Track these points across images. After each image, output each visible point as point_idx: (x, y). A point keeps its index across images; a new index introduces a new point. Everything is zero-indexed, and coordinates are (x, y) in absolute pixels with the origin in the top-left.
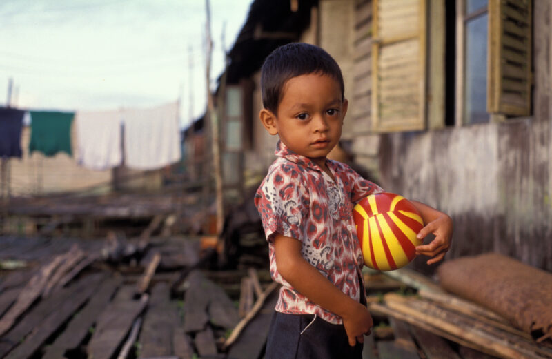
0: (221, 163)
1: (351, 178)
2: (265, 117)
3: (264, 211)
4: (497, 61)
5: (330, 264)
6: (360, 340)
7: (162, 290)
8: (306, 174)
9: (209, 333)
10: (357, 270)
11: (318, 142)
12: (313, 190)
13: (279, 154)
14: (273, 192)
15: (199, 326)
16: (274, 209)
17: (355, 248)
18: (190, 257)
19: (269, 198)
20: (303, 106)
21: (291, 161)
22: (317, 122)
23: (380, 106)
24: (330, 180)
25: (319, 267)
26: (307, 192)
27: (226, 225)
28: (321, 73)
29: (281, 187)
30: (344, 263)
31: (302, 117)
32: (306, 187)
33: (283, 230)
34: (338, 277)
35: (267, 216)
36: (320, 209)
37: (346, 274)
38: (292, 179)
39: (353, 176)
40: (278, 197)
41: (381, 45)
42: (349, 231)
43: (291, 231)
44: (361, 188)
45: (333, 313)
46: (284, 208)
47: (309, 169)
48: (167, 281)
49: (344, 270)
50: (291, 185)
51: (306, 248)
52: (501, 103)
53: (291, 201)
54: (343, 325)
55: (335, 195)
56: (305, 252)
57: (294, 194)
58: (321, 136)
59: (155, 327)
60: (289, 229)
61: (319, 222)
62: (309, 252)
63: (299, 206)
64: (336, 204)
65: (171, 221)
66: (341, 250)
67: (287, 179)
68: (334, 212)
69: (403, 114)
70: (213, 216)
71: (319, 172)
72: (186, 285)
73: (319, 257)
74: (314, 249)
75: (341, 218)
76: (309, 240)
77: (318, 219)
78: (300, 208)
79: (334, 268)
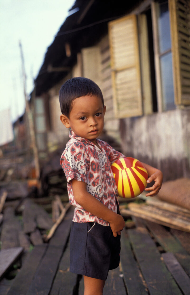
0: (36, 139)
1: (109, 149)
2: (63, 119)
3: (66, 167)
4: (179, 77)
5: (102, 194)
6: (119, 233)
7: (9, 211)
8: (87, 147)
9: (38, 233)
10: (115, 197)
11: (92, 131)
12: (91, 156)
13: (72, 137)
14: (71, 157)
15: (32, 229)
16: (71, 167)
17: (113, 185)
18: (23, 192)
19: (68, 160)
20: (83, 113)
21: (78, 140)
22: (91, 121)
23: (118, 104)
24: (99, 150)
25: (95, 196)
26: (88, 156)
27: (41, 173)
28: (91, 95)
29: (75, 154)
30: (109, 194)
31: (83, 118)
32: (87, 154)
33: (77, 177)
34: (105, 201)
35: (68, 170)
36: (96, 165)
37: (110, 200)
38: (80, 150)
39: (109, 148)
40: (74, 160)
41: (116, 72)
42: (110, 177)
43: (81, 178)
44: (114, 154)
45: (104, 220)
46: (77, 166)
47: (88, 144)
48: (12, 206)
49: (109, 197)
50: (80, 153)
51: (88, 186)
52: (182, 99)
53: (80, 162)
54: (110, 226)
55: (102, 158)
56: (88, 189)
57: (82, 158)
58: (94, 128)
59: (8, 232)
60: (80, 177)
61: (95, 172)
62: (90, 188)
63: (85, 164)
64: (103, 162)
65: (10, 172)
66: (106, 187)
67: (78, 150)
68: (102, 167)
69: (130, 107)
70: (33, 169)
71: (93, 146)
72: (23, 207)
73: (95, 191)
74: (93, 187)
75: (106, 170)
76: (89, 182)
77: (94, 170)
78: (85, 165)
79: (104, 196)
